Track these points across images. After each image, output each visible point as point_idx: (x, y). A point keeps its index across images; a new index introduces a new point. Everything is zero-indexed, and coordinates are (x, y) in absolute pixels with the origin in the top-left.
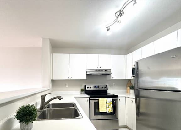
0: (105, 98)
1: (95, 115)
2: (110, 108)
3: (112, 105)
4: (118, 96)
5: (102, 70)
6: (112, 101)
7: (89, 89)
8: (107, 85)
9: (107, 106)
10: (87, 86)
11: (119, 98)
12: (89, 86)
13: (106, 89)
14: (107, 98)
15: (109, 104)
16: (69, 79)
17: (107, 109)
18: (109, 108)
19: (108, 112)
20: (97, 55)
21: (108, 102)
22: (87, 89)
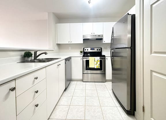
0: (94, 57)
1: (86, 70)
2: (98, 65)
3: (99, 63)
4: (106, 56)
5: (96, 35)
6: (99, 59)
7: (87, 51)
8: (101, 48)
9: (95, 63)
10: (85, 49)
11: (106, 58)
12: (87, 49)
13: (100, 51)
14: (95, 57)
15: (96, 62)
16: (70, 43)
17: (95, 65)
18: (96, 65)
19: (95, 68)
20: (92, 23)
21: (96, 60)
22: (85, 51)
